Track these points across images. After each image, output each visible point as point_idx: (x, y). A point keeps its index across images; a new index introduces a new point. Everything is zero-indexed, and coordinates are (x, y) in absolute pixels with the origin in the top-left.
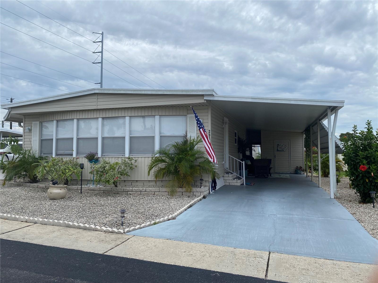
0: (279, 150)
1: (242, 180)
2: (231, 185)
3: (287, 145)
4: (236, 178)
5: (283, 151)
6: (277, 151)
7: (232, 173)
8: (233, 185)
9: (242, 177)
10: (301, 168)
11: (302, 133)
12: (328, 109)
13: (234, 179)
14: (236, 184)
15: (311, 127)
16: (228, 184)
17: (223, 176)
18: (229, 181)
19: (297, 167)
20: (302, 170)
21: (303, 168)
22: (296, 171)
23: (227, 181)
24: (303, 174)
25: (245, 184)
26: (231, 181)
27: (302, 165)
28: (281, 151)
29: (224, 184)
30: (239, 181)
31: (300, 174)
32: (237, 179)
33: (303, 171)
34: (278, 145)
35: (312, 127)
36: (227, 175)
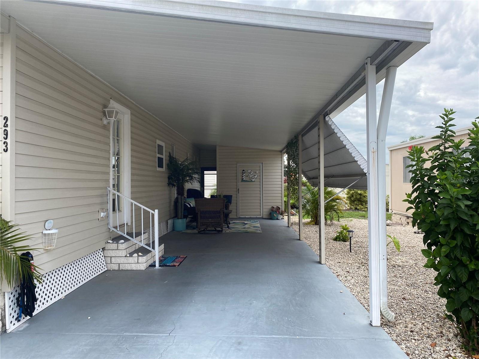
0: (244, 179)
1: (149, 255)
2: (122, 270)
3: (257, 172)
4: (136, 251)
5: (252, 181)
6: (242, 181)
7: (126, 240)
8: (129, 268)
9: (151, 249)
10: (278, 208)
11: (281, 151)
12: (369, 64)
13: (131, 255)
14: (134, 267)
15: (300, 137)
16: (116, 267)
17: (103, 249)
18: (119, 260)
19: (273, 207)
20: (279, 212)
21: (281, 210)
22: (270, 214)
23: (113, 260)
24: (282, 219)
25: (157, 264)
26: (123, 260)
27: (279, 205)
28: (249, 181)
29: (106, 269)
30: (143, 259)
31: (277, 219)
32: (140, 254)
33: (282, 214)
34: (244, 172)
35: (303, 136)
36: (114, 246)
